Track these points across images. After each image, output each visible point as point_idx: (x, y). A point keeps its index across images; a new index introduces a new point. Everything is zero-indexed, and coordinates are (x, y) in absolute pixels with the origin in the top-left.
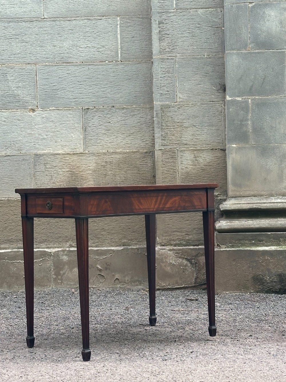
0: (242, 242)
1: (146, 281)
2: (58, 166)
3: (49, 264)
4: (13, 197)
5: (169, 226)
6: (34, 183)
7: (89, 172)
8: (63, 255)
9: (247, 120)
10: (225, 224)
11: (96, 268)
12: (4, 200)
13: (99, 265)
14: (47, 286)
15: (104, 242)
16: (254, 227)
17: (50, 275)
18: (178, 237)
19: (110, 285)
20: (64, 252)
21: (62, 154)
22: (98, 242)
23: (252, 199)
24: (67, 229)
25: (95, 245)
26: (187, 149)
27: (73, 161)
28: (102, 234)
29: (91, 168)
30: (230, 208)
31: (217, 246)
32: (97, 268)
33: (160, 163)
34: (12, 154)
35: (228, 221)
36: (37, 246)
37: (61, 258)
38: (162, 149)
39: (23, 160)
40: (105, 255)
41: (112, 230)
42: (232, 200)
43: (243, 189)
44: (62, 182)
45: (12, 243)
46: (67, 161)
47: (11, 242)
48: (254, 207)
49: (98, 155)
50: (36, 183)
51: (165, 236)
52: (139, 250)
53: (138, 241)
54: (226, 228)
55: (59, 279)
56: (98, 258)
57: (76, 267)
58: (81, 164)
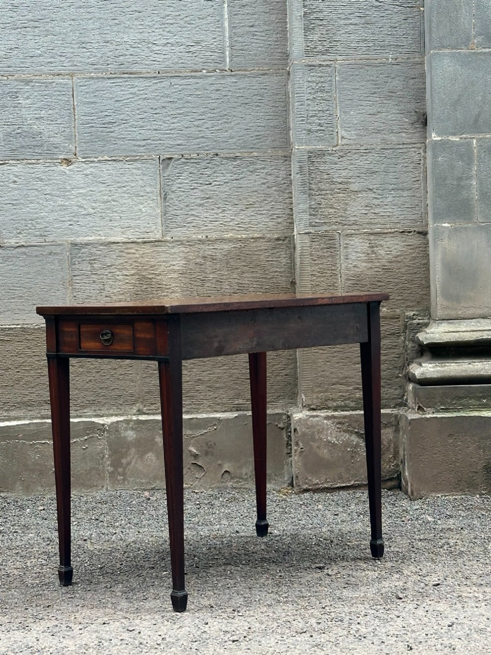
0: (464, 401)
1: (279, 474)
2: (114, 265)
3: (100, 445)
4: (32, 322)
5: (324, 373)
6: (70, 296)
7: (173, 275)
8: (126, 429)
9: (470, 178)
10: (432, 370)
11: (188, 452)
12: (15, 328)
13: (193, 446)
14: (96, 486)
15: (202, 404)
16: (485, 374)
17: (103, 467)
18: (341, 394)
19: (213, 484)
20: (128, 424)
21: (123, 243)
22: (190, 404)
23: (479, 322)
24: (132, 381)
26: (357, 232)
27: (143, 256)
28: (198, 390)
29: (176, 268)
30: (441, 339)
31: (418, 409)
32: (190, 451)
33: (307, 258)
34: (29, 244)
35: (437, 364)
36: (77, 412)
37: (122, 435)
38: (311, 233)
39: (50, 254)
40: (204, 429)
41: (217, 382)
42: (443, 325)
43: (462, 305)
44: (123, 294)
45: (29, 408)
46: (131, 256)
47: (29, 406)
48: (484, 337)
49: (189, 245)
50: (75, 297)
51: (317, 392)
52: (267, 418)
54: (435, 375)
55: (119, 474)
56: (191, 435)
57: (151, 450)
58: (157, 260)
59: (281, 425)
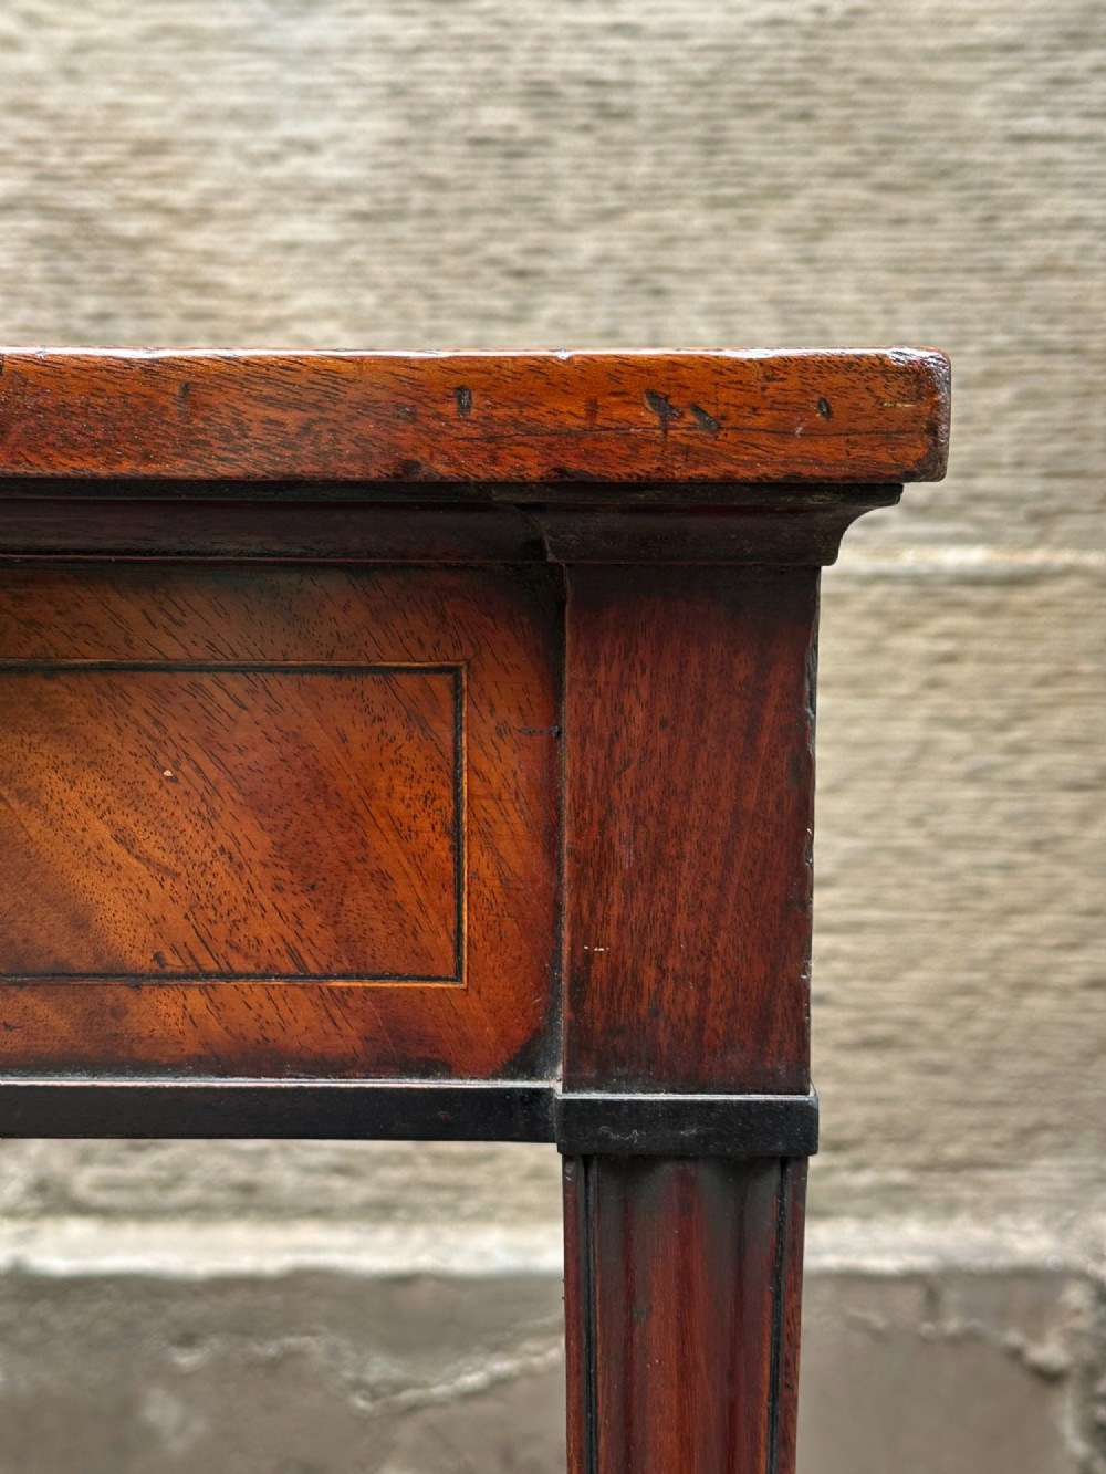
7: (299, 227)
27: (83, 63)
29: (326, 169)
40: (493, 1349)
52: (952, 1296)
53: (918, 1154)
56: (398, 1387)
58: (185, 104)
59: (1051, 1352)
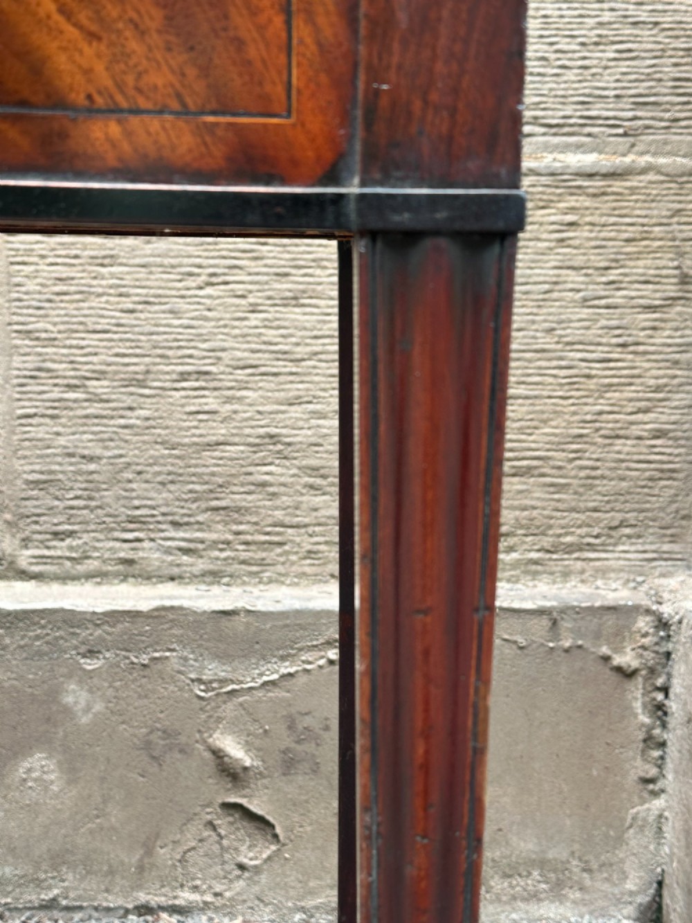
1: (602, 865)
11: (207, 755)
13: (234, 727)
15: (281, 544)
19: (312, 893)
22: (228, 543)
25: (201, 565)
28: (264, 484)
32: (218, 754)
40: (283, 658)
53: (546, 542)
56: (223, 682)
57: (42, 741)
59: (627, 659)
